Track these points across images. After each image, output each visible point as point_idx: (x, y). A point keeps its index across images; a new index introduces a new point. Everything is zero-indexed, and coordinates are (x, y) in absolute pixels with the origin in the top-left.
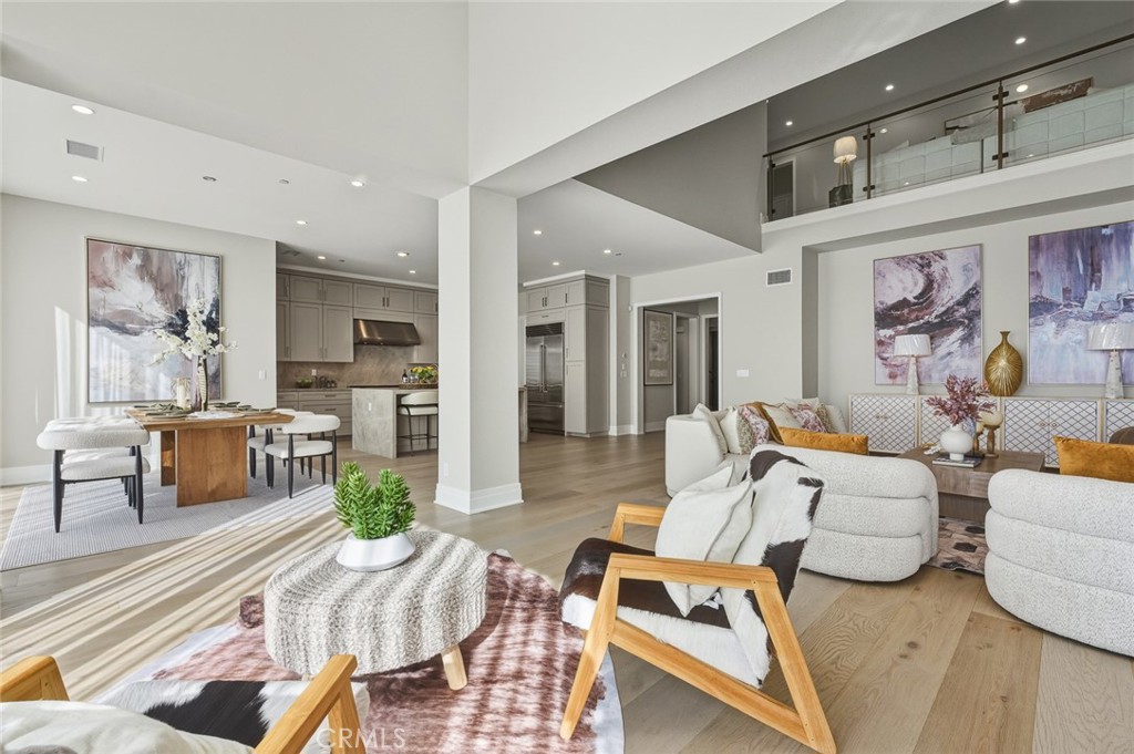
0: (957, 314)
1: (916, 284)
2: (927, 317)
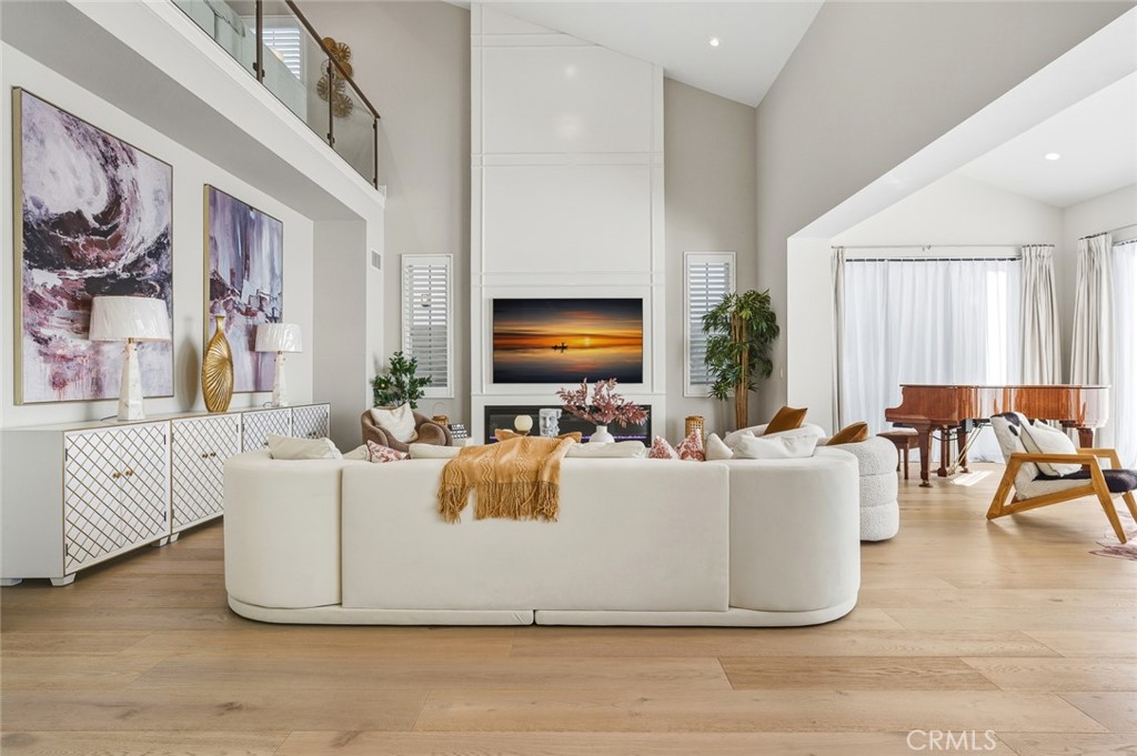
0: (149, 272)
2: (112, 264)
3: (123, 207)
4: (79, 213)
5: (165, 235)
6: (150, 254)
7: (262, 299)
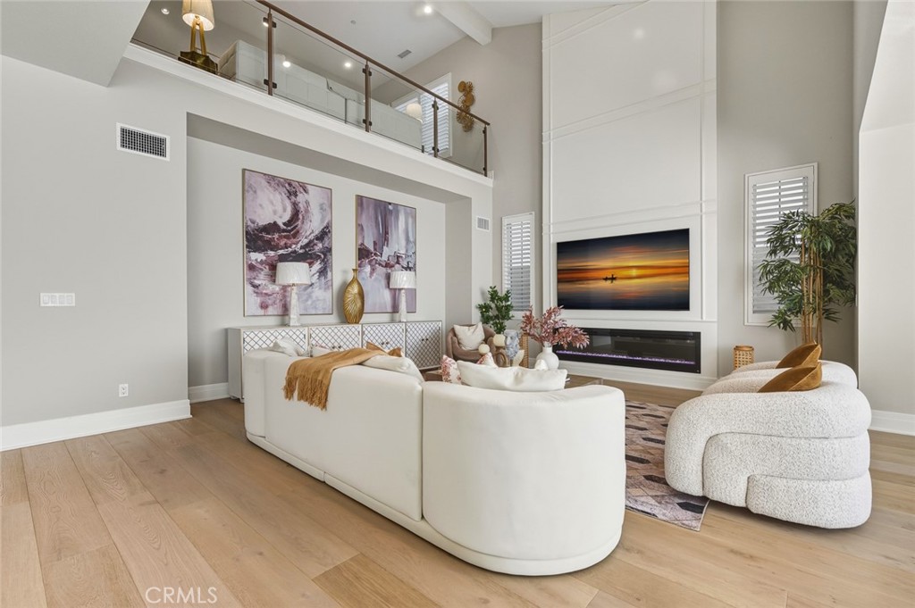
0: (317, 248)
1: (285, 210)
2: (294, 246)
3: (300, 216)
4: (275, 223)
5: (327, 227)
6: (317, 238)
7: (398, 257)
